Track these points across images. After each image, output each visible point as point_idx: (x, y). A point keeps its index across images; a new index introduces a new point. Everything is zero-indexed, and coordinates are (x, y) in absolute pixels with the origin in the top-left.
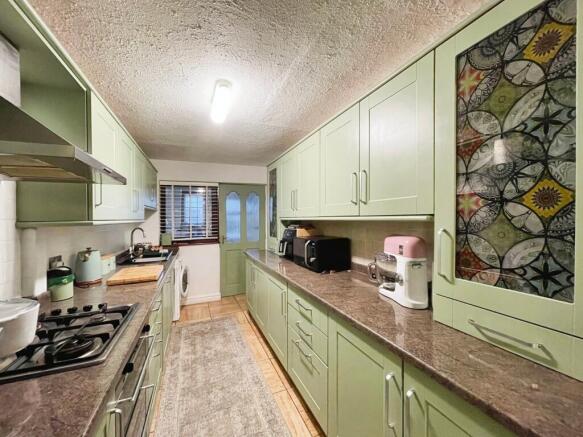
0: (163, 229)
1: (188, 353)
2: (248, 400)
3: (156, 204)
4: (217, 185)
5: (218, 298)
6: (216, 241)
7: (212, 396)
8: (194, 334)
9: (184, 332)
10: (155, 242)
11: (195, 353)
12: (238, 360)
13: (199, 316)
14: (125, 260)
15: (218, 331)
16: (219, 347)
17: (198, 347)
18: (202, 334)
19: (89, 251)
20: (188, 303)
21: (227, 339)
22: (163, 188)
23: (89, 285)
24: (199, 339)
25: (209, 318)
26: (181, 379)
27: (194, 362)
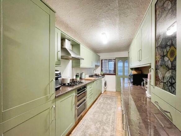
0: (102, 70)
1: (102, 101)
2: (110, 115)
3: (100, 64)
4: (115, 58)
5: (115, 91)
6: (115, 75)
7: (102, 110)
8: (105, 97)
9: (103, 96)
10: (100, 74)
11: (103, 101)
12: (112, 106)
13: (109, 94)
14: (92, 76)
15: (111, 98)
16: (109, 102)
17: (104, 100)
18: (107, 98)
19: (83, 73)
20: (107, 90)
21: (112, 101)
22: (102, 60)
23: (83, 79)
24: (106, 98)
25: (110, 95)
26: (98, 105)
27: (102, 103)
